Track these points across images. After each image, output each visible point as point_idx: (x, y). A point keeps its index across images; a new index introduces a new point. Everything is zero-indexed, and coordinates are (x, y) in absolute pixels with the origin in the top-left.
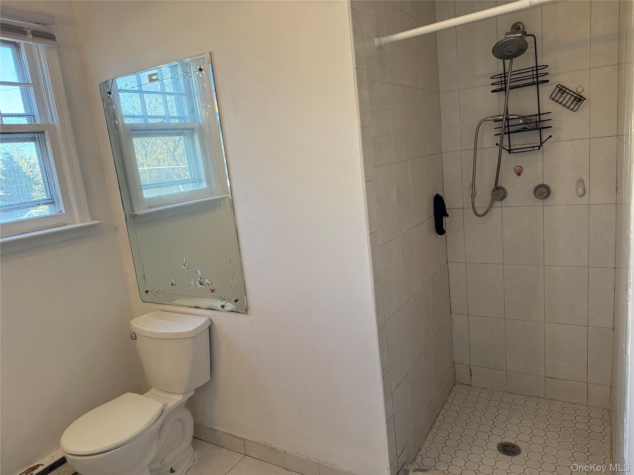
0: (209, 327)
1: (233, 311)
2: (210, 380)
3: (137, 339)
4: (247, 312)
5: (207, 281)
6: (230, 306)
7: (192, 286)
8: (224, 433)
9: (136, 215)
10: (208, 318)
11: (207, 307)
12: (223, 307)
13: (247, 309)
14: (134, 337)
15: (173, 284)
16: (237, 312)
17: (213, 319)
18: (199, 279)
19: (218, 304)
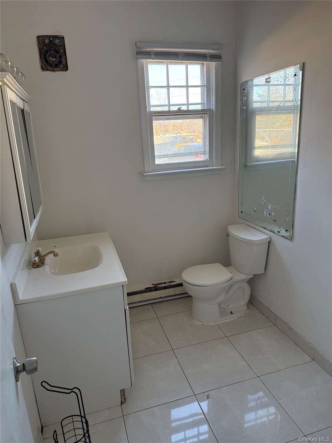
0: (269, 242)
1: (283, 237)
2: (264, 273)
3: (229, 237)
4: (292, 239)
5: (273, 214)
6: (283, 232)
7: (264, 214)
8: (266, 307)
9: (247, 165)
10: (269, 236)
11: (270, 230)
12: (279, 232)
13: (292, 238)
14: (228, 235)
15: (255, 211)
16: (286, 238)
17: (272, 237)
18: (269, 212)
19: (276, 230)
